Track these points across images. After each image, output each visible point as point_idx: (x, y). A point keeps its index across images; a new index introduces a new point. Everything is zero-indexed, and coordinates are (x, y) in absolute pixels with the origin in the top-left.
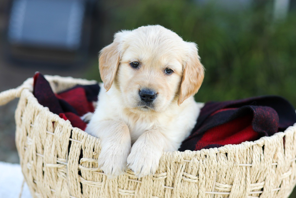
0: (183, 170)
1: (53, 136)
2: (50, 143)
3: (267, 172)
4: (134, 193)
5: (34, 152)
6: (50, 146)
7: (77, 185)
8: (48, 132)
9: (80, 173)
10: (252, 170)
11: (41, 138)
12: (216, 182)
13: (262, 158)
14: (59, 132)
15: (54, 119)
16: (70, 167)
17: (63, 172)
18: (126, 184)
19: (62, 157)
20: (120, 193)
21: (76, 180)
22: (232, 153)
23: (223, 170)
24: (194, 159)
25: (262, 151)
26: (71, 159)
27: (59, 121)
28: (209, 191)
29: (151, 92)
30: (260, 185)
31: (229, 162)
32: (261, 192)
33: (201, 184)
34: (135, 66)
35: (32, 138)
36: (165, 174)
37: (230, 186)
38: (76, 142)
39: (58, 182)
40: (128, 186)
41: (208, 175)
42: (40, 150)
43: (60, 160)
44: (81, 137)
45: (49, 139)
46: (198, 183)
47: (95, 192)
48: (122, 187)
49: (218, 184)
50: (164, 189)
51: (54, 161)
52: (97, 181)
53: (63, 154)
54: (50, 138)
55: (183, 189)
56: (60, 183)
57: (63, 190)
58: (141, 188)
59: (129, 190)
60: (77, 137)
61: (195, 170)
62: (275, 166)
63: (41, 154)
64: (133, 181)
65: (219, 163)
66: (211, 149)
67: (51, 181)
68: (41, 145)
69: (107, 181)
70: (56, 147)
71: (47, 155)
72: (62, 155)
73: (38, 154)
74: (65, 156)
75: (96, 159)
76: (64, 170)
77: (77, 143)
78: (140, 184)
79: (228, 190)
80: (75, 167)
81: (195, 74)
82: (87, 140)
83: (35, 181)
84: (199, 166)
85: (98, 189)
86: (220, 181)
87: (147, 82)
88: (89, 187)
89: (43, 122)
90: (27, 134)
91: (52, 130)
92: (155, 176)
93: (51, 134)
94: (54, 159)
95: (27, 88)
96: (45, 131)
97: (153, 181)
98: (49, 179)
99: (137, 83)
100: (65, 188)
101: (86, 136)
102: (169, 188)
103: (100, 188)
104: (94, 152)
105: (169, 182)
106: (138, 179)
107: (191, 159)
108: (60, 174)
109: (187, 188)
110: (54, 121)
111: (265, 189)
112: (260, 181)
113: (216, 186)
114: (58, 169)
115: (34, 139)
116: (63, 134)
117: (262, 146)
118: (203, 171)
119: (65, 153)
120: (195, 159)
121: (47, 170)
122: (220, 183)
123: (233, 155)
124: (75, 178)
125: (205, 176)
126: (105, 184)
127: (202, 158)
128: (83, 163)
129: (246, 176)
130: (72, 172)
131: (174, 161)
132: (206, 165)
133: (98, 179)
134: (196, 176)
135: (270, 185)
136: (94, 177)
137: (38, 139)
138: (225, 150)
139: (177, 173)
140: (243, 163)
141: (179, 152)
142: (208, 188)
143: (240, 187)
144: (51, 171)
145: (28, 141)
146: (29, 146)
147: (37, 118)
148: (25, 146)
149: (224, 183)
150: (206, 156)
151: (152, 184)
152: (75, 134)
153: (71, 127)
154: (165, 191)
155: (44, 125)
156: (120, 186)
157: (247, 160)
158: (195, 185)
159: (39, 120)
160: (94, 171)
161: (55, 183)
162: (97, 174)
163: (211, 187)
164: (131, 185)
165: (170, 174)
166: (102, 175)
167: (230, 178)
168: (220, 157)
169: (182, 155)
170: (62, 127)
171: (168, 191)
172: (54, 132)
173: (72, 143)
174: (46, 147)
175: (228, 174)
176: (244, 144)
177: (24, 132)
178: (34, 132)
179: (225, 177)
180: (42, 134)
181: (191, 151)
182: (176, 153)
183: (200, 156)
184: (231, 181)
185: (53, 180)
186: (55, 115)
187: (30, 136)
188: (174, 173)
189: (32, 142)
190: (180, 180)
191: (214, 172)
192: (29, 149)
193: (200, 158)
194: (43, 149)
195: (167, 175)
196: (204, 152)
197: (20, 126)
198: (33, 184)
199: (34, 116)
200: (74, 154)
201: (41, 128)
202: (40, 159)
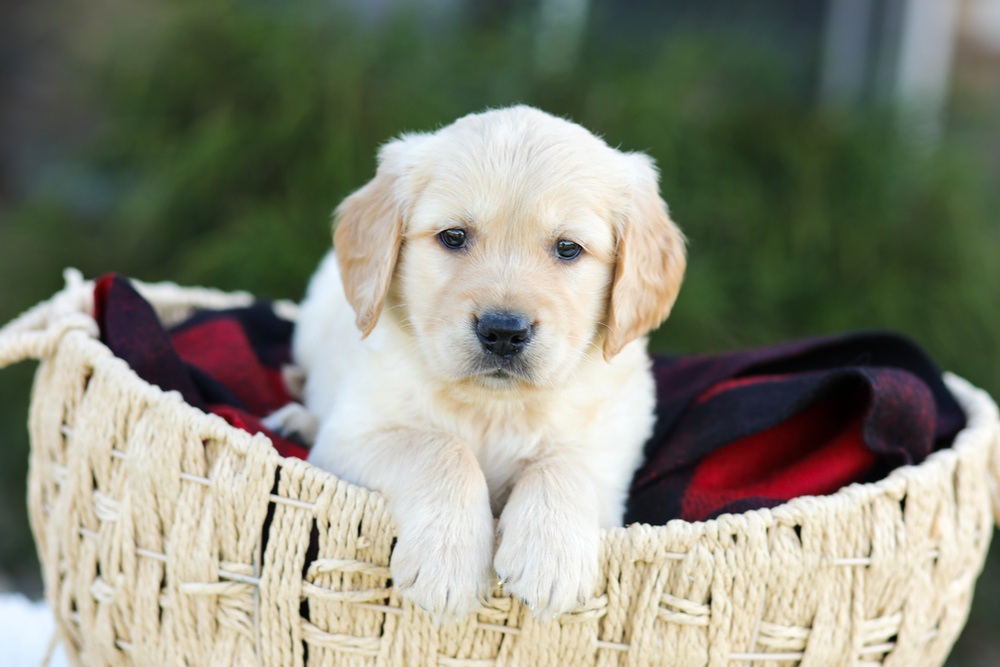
0: (659, 588)
1: (205, 488)
2: (193, 512)
3: (912, 582)
5: (128, 546)
6: (193, 523)
7: (292, 650)
8: (185, 476)
9: (304, 610)
10: (872, 577)
11: (156, 497)
12: (763, 619)
13: (902, 536)
14: (232, 474)
15: (212, 430)
16: (272, 591)
17: (239, 609)
18: (466, 640)
19: (240, 559)
21: (290, 633)
23: (788, 582)
24: (697, 551)
25: (898, 512)
26: (273, 562)
27: (230, 438)
28: (740, 652)
29: (514, 321)
30: (888, 625)
31: (805, 553)
32: (888, 647)
33: (717, 630)
34: (454, 243)
35: (118, 497)
36: (603, 600)
37: (803, 633)
38: (291, 506)
39: (220, 645)
40: (472, 646)
41: (742, 600)
42: (151, 537)
43: (230, 569)
44: (313, 490)
45: (191, 499)
46: (708, 627)
48: (451, 650)
49: (767, 627)
50: (594, 650)
51: (210, 574)
52: (363, 636)
53: (245, 547)
54: (195, 497)
55: (658, 647)
56: (226, 644)
58: (516, 653)
59: (475, 660)
60: (297, 489)
61: (702, 585)
62: (930, 565)
63: (157, 552)
64: (489, 628)
65: (776, 561)
66: (751, 514)
67: (193, 641)
68: (155, 520)
69: (400, 632)
70: (216, 525)
71: (182, 553)
72: (237, 552)
73: (141, 552)
74: (252, 555)
75: (364, 561)
76: (242, 601)
77: (296, 509)
78: (515, 639)
79: (797, 644)
80: (291, 589)
81: (657, 258)
82: (335, 497)
83: (122, 644)
84: (714, 570)
85: (367, 661)
86: (775, 617)
87: (499, 289)
88: (334, 654)
89: (166, 441)
90: (95, 485)
91: (201, 467)
93: (197, 483)
94: (209, 567)
95: (80, 328)
96: (175, 473)
97: (561, 626)
98: (186, 636)
99: (464, 296)
100: (244, 661)
101: (334, 487)
102: (612, 648)
103: (375, 658)
104: (362, 539)
105: (613, 629)
106: (506, 622)
107: (687, 548)
108: (226, 615)
109: (672, 645)
110: (212, 436)
111: (902, 639)
112: (889, 610)
113: (762, 634)
114: (222, 600)
115: (127, 500)
116: (248, 479)
117: (900, 497)
118: (726, 587)
119: (250, 545)
120: (701, 548)
121: (180, 605)
122: (773, 622)
123: (819, 532)
124: (288, 627)
125: (733, 603)
126: (393, 644)
127: (723, 547)
128: (318, 575)
129: (853, 596)
130: (278, 608)
131: (635, 557)
132: (737, 565)
133: (367, 628)
134: (703, 604)
135: (916, 622)
136: (354, 621)
137: (146, 501)
138: (795, 516)
139: (641, 598)
140: (845, 556)
141: (647, 526)
142: (738, 642)
143: (834, 634)
144: (196, 605)
145: (102, 508)
146: (103, 526)
147: (138, 429)
148: (81, 525)
149: (787, 623)
150: (735, 537)
151: (558, 636)
152: (290, 480)
153: (275, 458)
154: (597, 657)
155: (170, 453)
156: (445, 648)
157: (856, 546)
158: (698, 635)
159: (149, 435)
160: (356, 603)
161: (205, 648)
162: (366, 610)
163: (745, 639)
164: (482, 643)
165: (620, 601)
166: (384, 614)
167: (805, 606)
168: (779, 538)
169: (659, 536)
170: (242, 456)
171: (608, 658)
172: (210, 474)
173: (279, 510)
174: (175, 528)
175: (801, 594)
176: (849, 494)
177: (80, 477)
178: (125, 476)
179: (792, 605)
180: (161, 482)
181: (688, 524)
182: (643, 531)
183: (719, 539)
184: (808, 616)
185: (198, 638)
186: (212, 417)
187: (109, 490)
188: (630, 598)
189: (116, 511)
190: (651, 620)
191: (758, 589)
192: (104, 536)
193: (716, 545)
194: (162, 532)
195: (606, 605)
196: (731, 525)
197: (53, 458)
198: (113, 652)
199: (126, 421)
200: (287, 547)
201: (160, 463)
202: (149, 569)
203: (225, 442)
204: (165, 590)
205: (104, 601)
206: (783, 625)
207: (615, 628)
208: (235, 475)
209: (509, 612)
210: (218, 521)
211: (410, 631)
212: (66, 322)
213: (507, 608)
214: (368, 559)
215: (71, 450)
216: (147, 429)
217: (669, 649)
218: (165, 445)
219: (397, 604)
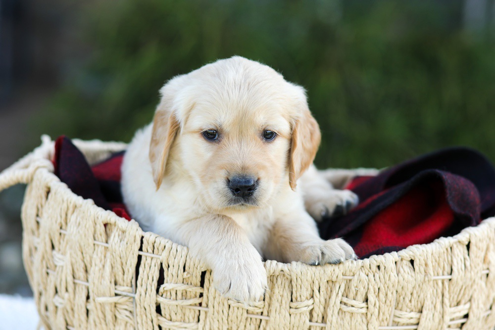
0: (340, 294)
1: (106, 248)
2: (101, 261)
3: (475, 287)
5: (70, 278)
6: (101, 266)
8: (96, 242)
9: (158, 310)
10: (453, 285)
11: (82, 253)
12: (396, 309)
13: (468, 264)
14: (119, 241)
15: (109, 219)
16: (142, 300)
17: (126, 310)
18: (241, 323)
19: (125, 284)
21: (152, 322)
22: (422, 259)
23: (408, 289)
24: (359, 274)
25: (466, 251)
26: (142, 286)
27: (118, 222)
28: (385, 326)
30: (463, 309)
31: (416, 274)
32: (463, 321)
33: (372, 315)
35: (64, 254)
36: (311, 301)
37: (417, 315)
38: (149, 256)
39: (117, 328)
40: (245, 326)
41: (384, 300)
42: (81, 274)
43: (120, 289)
44: (160, 248)
45: (99, 254)
46: (367, 313)
48: (234, 328)
49: (398, 313)
50: (308, 327)
51: (110, 292)
52: (189, 322)
53: (127, 278)
54: (102, 253)
55: (341, 325)
56: (120, 328)
58: (268, 329)
60: (152, 249)
61: (362, 291)
62: (485, 276)
63: (84, 281)
64: (254, 317)
65: (401, 278)
66: (387, 255)
67: (104, 326)
68: (82, 265)
69: (208, 320)
70: (112, 267)
71: (96, 282)
72: (124, 280)
73: (76, 281)
74: (131, 282)
75: (188, 284)
76: (127, 305)
77: (152, 258)
78: (267, 322)
79: (414, 321)
80: (151, 299)
81: (309, 135)
82: (171, 252)
84: (368, 284)
86: (402, 307)
87: (239, 163)
89: (86, 225)
90: (53, 247)
91: (104, 238)
92: (294, 307)
93: (102, 246)
94: (110, 289)
95: (44, 167)
96: (91, 241)
97: (290, 315)
98: (101, 324)
101: (170, 246)
102: (318, 325)
104: (186, 273)
105: (317, 315)
106: (262, 313)
107: (354, 273)
108: (120, 313)
109: (348, 323)
110: (109, 222)
111: (471, 316)
112: (463, 302)
113: (395, 316)
114: (117, 305)
115: (68, 255)
116: (127, 244)
117: (467, 243)
118: (375, 293)
119: (130, 277)
120: (361, 273)
121: (96, 308)
122: (401, 310)
123: (423, 263)
124: (151, 319)
125: (379, 301)
126: (204, 326)
127: (373, 272)
128: (164, 292)
129: (443, 296)
130: (145, 309)
131: (327, 279)
132: (380, 281)
133: (191, 318)
134: (363, 302)
135: (478, 308)
136: (184, 315)
137: (77, 255)
138: (410, 255)
139: (331, 299)
140: (438, 275)
142: (383, 321)
143: (433, 315)
144: (104, 308)
145: (56, 259)
146: (57, 268)
147: (72, 219)
148: (48, 268)
149: (408, 310)
150: (379, 267)
151: (289, 320)
152: (148, 244)
153: (140, 232)
155: (88, 231)
156: (231, 327)
157: (444, 270)
158: (362, 318)
159: (78, 222)
160: (184, 306)
161: (110, 329)
162: (190, 309)
163: (387, 319)
165: (320, 302)
166: (199, 311)
167: (417, 301)
168: (402, 267)
169: (339, 268)
170: (124, 232)
172: (109, 241)
173: (143, 259)
174: (92, 269)
175: (415, 295)
176: (438, 243)
177: (45, 243)
178: (67, 243)
179: (410, 301)
180: (84, 245)
181: (354, 261)
183: (370, 268)
184: (419, 306)
185: (106, 325)
186: (108, 212)
187: (59, 250)
188: (326, 300)
189: (63, 261)
190: (336, 311)
191: (392, 293)
192: (58, 273)
193: (369, 271)
194: (86, 271)
195: (313, 304)
196: (376, 261)
197: (33, 233)
199: (66, 215)
200: (148, 278)
201: (83, 236)
202: (81, 290)
203: (115, 225)
204: (89, 300)
205: (60, 307)
206: (406, 311)
208: (121, 241)
209: (263, 308)
210: (113, 265)
211: (213, 319)
212: (37, 164)
213: (262, 306)
214: (189, 283)
215: (41, 230)
216: (77, 218)
217: (346, 325)
218: (85, 227)
219: (206, 306)
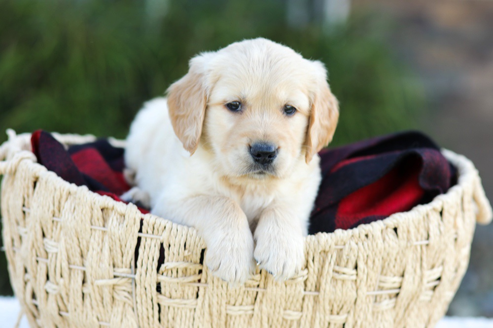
0: (332, 263)
1: (104, 232)
2: (99, 245)
3: (447, 251)
4: (253, 310)
5: (65, 264)
6: (99, 250)
7: (153, 308)
8: (93, 227)
9: (158, 289)
10: (430, 250)
11: (78, 239)
12: (381, 274)
13: (442, 229)
15: (106, 204)
16: (142, 280)
17: (124, 291)
18: (239, 297)
19: (124, 266)
20: (229, 312)
21: (152, 300)
22: (405, 226)
23: (392, 255)
24: (350, 244)
25: (440, 218)
26: (142, 266)
27: (115, 206)
28: (371, 291)
29: (270, 148)
30: (436, 273)
31: (400, 240)
32: (436, 283)
33: (361, 281)
34: (234, 107)
35: (58, 240)
36: (306, 271)
37: (400, 279)
38: (149, 237)
39: (115, 309)
40: (243, 299)
41: (372, 266)
42: (77, 259)
44: (160, 229)
45: (97, 238)
46: (356, 281)
47: (186, 316)
48: (232, 302)
49: (383, 278)
50: (302, 296)
51: (109, 275)
52: (188, 299)
53: (126, 260)
54: (99, 238)
55: (333, 292)
56: (119, 309)
57: (124, 320)
58: (264, 301)
59: (244, 306)
60: (152, 229)
61: (353, 260)
62: (454, 240)
63: (80, 266)
64: (250, 290)
65: (387, 245)
66: (373, 223)
67: (101, 308)
68: (79, 250)
69: (207, 296)
70: (111, 250)
71: (94, 265)
72: (122, 262)
73: (72, 266)
74: (130, 264)
75: (188, 262)
76: (126, 286)
77: (152, 239)
78: (263, 294)
79: (397, 285)
80: (152, 278)
81: (326, 112)
82: (172, 232)
83: (63, 314)
84: (358, 252)
85: (191, 311)
86: (386, 273)
87: (261, 132)
88: (174, 309)
89: (83, 210)
90: (44, 235)
91: (101, 222)
93: (99, 230)
94: (109, 271)
95: (28, 158)
96: (88, 226)
97: (286, 286)
99: (243, 135)
100: (128, 316)
101: (171, 227)
102: (312, 294)
103: (195, 309)
104: (187, 251)
106: (258, 286)
107: (345, 243)
108: (118, 294)
109: (340, 290)
110: (106, 206)
111: (444, 279)
112: (437, 265)
113: (381, 281)
114: (116, 287)
115: (62, 241)
116: (127, 226)
117: (440, 210)
118: (364, 260)
119: (129, 259)
120: (351, 242)
121: (94, 291)
122: (386, 275)
123: (406, 229)
124: (151, 297)
125: (367, 267)
126: (203, 301)
127: (362, 240)
128: (165, 271)
129: (421, 259)
130: (146, 289)
131: (321, 249)
132: (369, 249)
133: (190, 295)
134: (354, 269)
135: (449, 270)
136: (183, 292)
137: (73, 241)
138: (394, 223)
139: (323, 269)
140: (417, 240)
141: (325, 233)
142: (370, 286)
143: (414, 279)
144: (102, 291)
145: (49, 247)
146: (50, 255)
147: (67, 206)
148: (37, 256)
149: (392, 275)
150: (367, 236)
151: (285, 291)
152: (148, 225)
153: (139, 215)
154: (303, 299)
155: (84, 216)
156: (229, 301)
157: (422, 236)
158: (352, 284)
159: (72, 208)
160: (185, 283)
161: (108, 311)
162: (189, 286)
163: (373, 285)
164: (247, 297)
165: (314, 271)
166: (198, 288)
167: (400, 266)
168: (387, 234)
169: (331, 238)
170: (122, 215)
171: (309, 299)
172: (106, 225)
173: (143, 241)
174: (89, 254)
175: (398, 260)
176: (418, 211)
177: (35, 232)
178: (61, 229)
179: (394, 266)
180: (81, 231)
181: (344, 231)
182: (323, 236)
183: (359, 237)
184: (401, 271)
185: (104, 307)
186: (105, 197)
187: (52, 237)
188: (318, 269)
189: (57, 248)
190: (329, 279)
191: (379, 260)
192: (51, 260)
193: (358, 240)
194: (82, 256)
195: (308, 274)
196: (365, 230)
197: (18, 224)
198: (58, 317)
199: (60, 203)
200: (148, 258)
201: (80, 221)
202: (76, 275)
203: (113, 209)
204: (85, 284)
205: (52, 292)
206: (390, 276)
207: (312, 285)
208: (119, 225)
209: (260, 281)
210: (111, 248)
211: (212, 294)
212: (18, 156)
213: (259, 279)
214: (190, 261)
215: (27, 220)
216: (71, 206)
217: (338, 292)
218: (82, 212)
219: (205, 282)
